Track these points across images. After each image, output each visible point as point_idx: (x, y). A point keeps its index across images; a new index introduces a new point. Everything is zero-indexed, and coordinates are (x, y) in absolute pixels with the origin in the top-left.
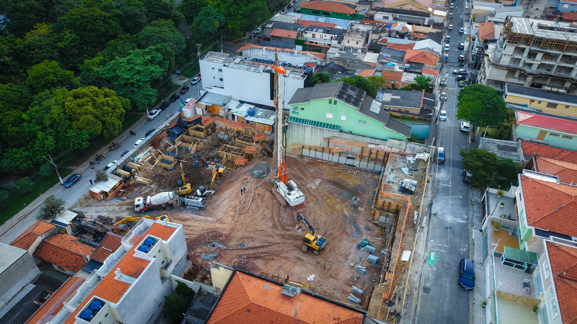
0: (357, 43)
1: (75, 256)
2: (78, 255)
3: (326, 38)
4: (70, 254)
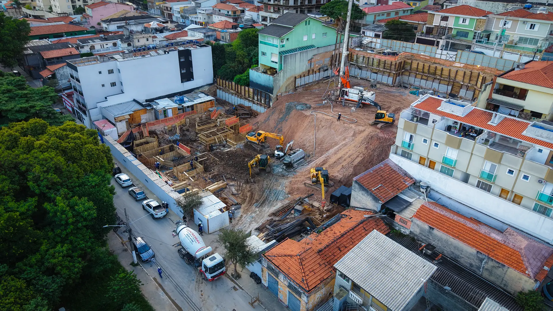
0: (147, 40)
1: (357, 228)
2: (359, 225)
3: (107, 46)
4: (352, 232)
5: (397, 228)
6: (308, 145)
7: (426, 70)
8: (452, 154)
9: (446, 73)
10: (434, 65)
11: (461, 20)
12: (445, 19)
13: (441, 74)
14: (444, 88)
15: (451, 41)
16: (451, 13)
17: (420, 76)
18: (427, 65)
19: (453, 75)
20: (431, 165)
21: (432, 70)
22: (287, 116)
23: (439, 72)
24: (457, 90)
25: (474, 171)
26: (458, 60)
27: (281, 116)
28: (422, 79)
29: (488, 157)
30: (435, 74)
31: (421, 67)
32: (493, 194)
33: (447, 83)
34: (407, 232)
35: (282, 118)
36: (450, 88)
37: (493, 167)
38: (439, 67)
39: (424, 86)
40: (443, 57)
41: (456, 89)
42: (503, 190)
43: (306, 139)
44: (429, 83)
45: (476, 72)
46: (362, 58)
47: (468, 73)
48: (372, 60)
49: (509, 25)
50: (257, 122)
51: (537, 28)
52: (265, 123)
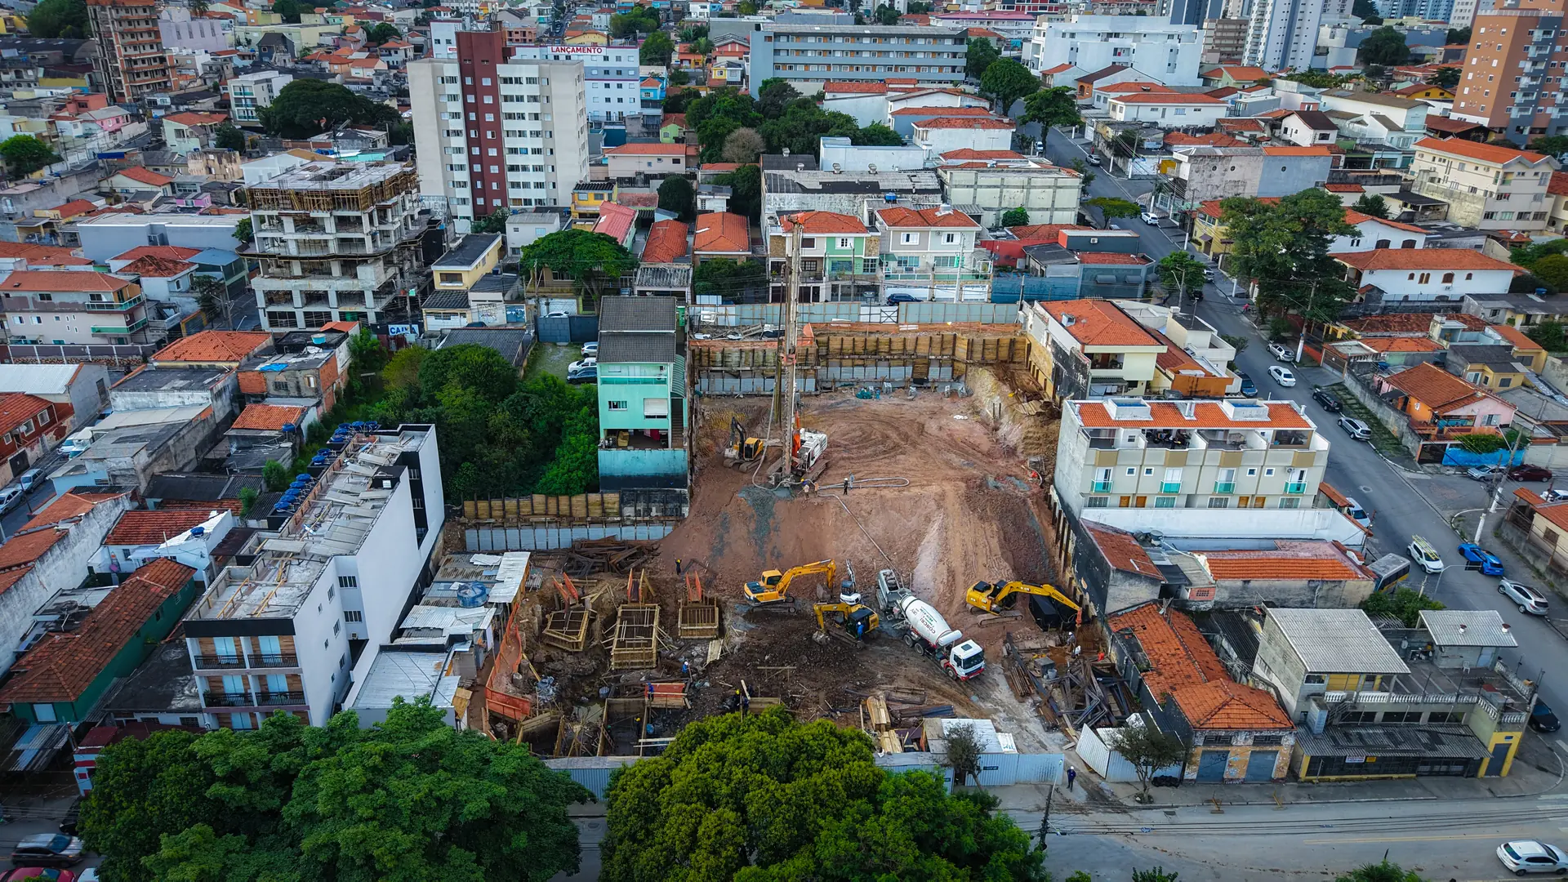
1: (1177, 632)
2: (1172, 628)
4: (1184, 640)
5: (1193, 608)
6: (867, 558)
7: (859, 349)
8: (1174, 476)
9: (897, 346)
10: (873, 337)
11: (839, 242)
12: (808, 243)
13: (890, 350)
14: (901, 373)
15: (840, 283)
16: (817, 232)
17: (850, 362)
18: (859, 339)
19: (910, 347)
20: (1141, 502)
21: (871, 347)
22: (771, 521)
23: (884, 348)
24: (924, 370)
25: (1206, 489)
26: (902, 321)
27: (752, 526)
28: (853, 366)
29: (1224, 464)
30: (876, 352)
31: (848, 345)
32: (1232, 507)
33: (901, 363)
34: (1210, 605)
35: (757, 530)
36: (909, 369)
37: (1230, 473)
38: (884, 338)
39: (861, 377)
40: (876, 319)
41: (921, 369)
42: (1241, 498)
43: (856, 548)
44: (871, 370)
45: (949, 334)
46: (737, 354)
47: (937, 339)
48: (761, 354)
49: (915, 239)
50: (694, 561)
51: (957, 239)
52: (721, 555)
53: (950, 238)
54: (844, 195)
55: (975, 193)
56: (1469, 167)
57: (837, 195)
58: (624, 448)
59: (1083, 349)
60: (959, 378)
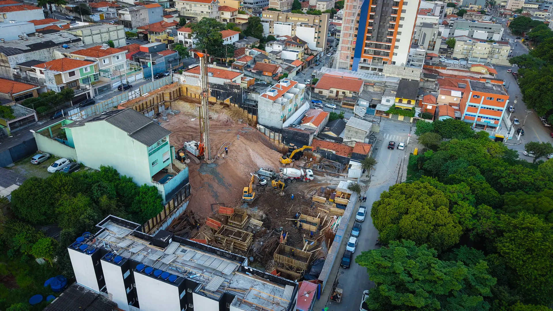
6: (247, 170)
9: (149, 104)
10: (141, 103)
11: (84, 70)
12: (72, 74)
13: (147, 106)
18: (137, 106)
19: (152, 103)
21: (141, 108)
22: (220, 176)
23: (145, 106)
24: (157, 110)
26: (142, 93)
27: (217, 181)
35: (219, 181)
43: (243, 169)
47: (159, 96)
49: (107, 61)
50: (212, 205)
51: (120, 58)
52: (218, 196)
53: (118, 58)
54: (45, 50)
55: (92, 38)
56: (203, 6)
57: (42, 50)
58: (171, 179)
59: (231, 81)
60: (168, 108)
